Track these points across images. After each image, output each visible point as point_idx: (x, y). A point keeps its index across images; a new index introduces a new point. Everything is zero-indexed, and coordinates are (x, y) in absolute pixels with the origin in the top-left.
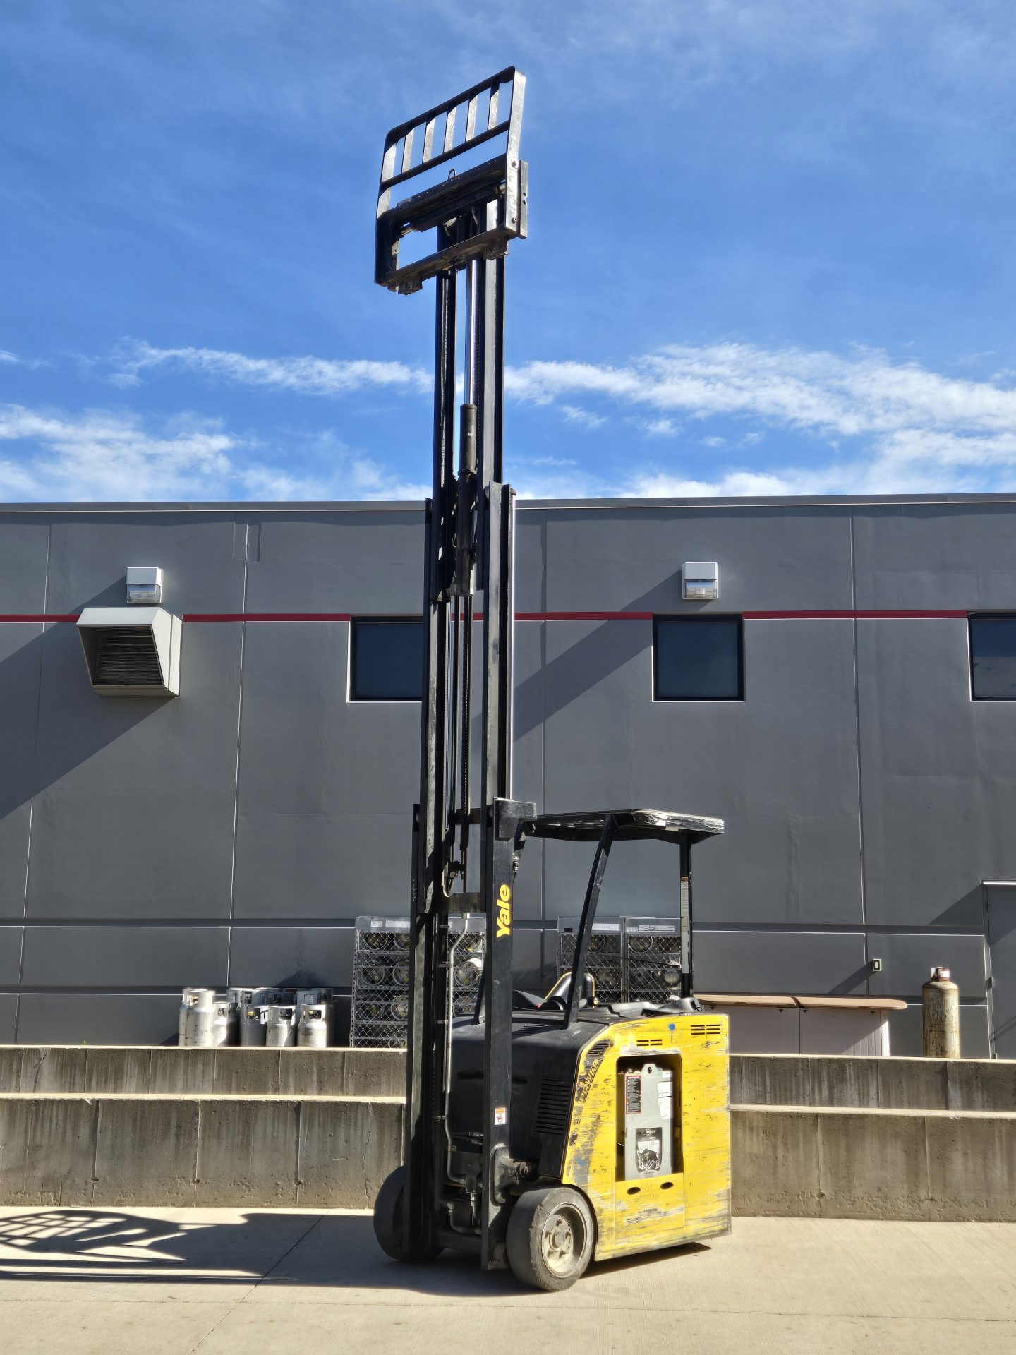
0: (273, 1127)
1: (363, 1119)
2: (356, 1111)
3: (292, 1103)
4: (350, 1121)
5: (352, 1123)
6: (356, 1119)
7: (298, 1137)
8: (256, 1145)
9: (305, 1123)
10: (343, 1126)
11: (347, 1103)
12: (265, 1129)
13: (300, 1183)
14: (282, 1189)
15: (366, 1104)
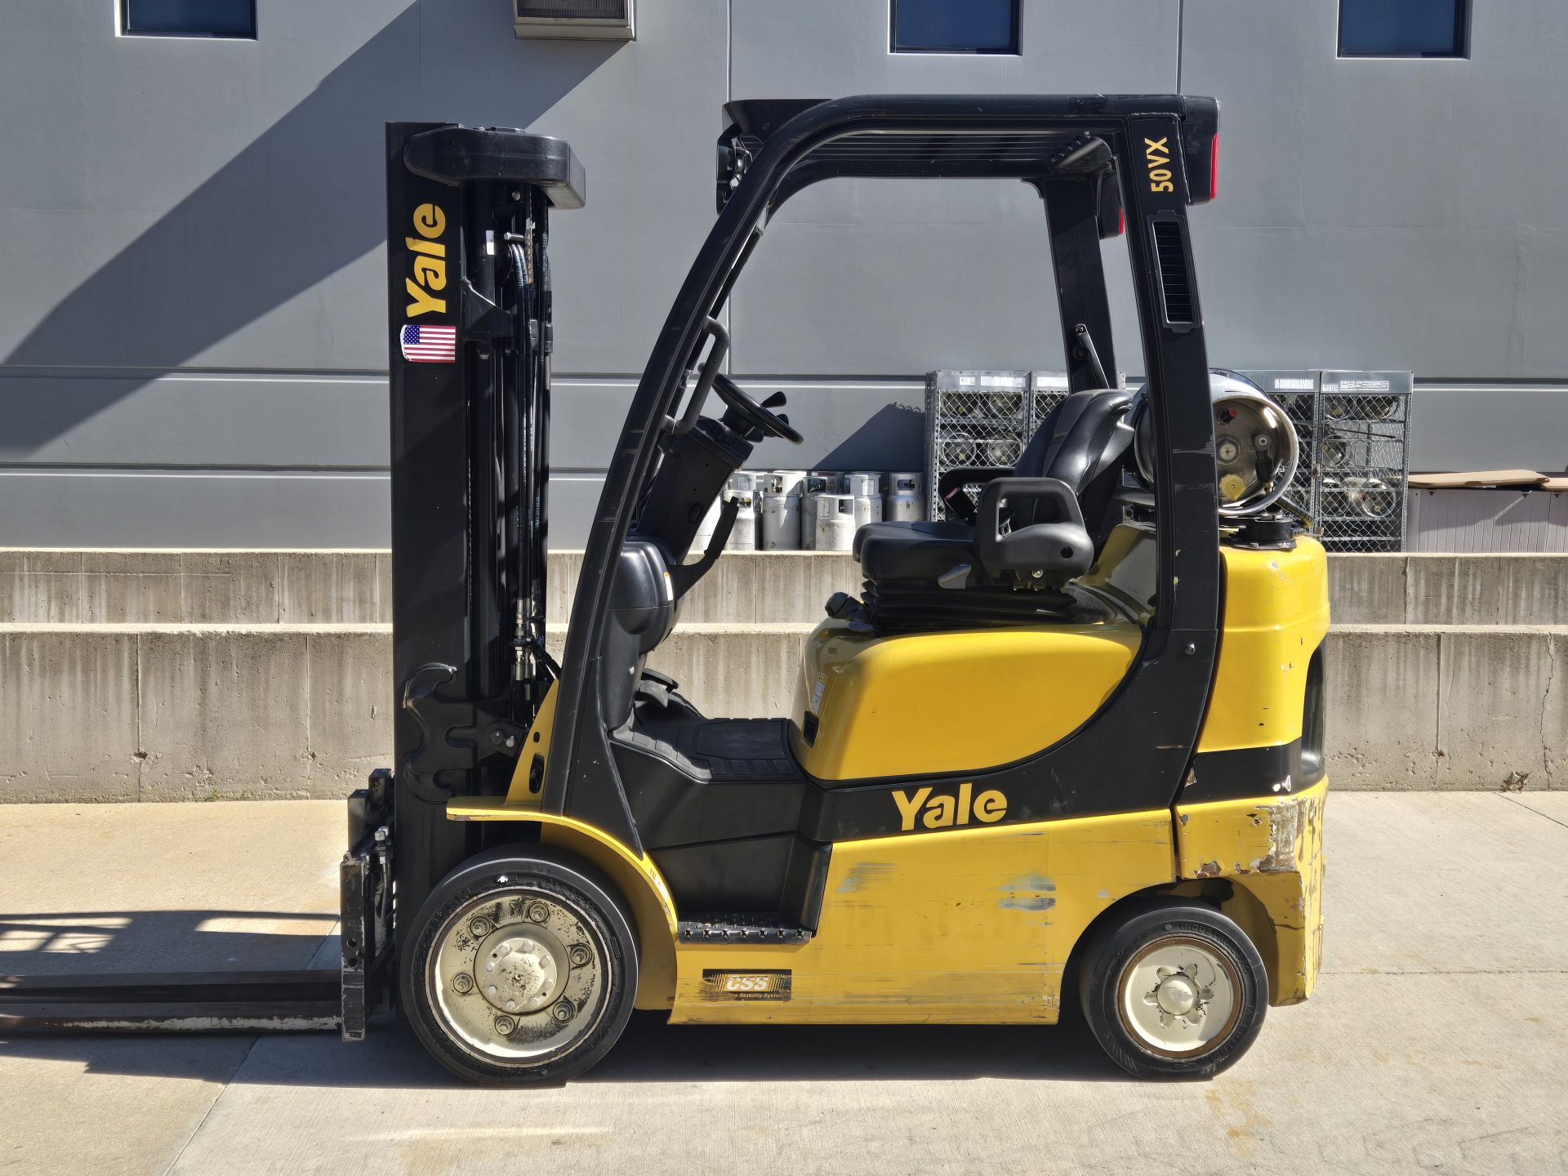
0: (1398, 673)
1: (1539, 658)
2: (1529, 646)
3: (1427, 636)
4: (1519, 662)
5: (1523, 666)
6: (1528, 659)
7: (1439, 686)
8: (1371, 700)
9: (1448, 666)
10: (1508, 669)
11: (1514, 635)
12: (1385, 675)
13: (1441, 754)
14: (1414, 764)
15: (1545, 637)
